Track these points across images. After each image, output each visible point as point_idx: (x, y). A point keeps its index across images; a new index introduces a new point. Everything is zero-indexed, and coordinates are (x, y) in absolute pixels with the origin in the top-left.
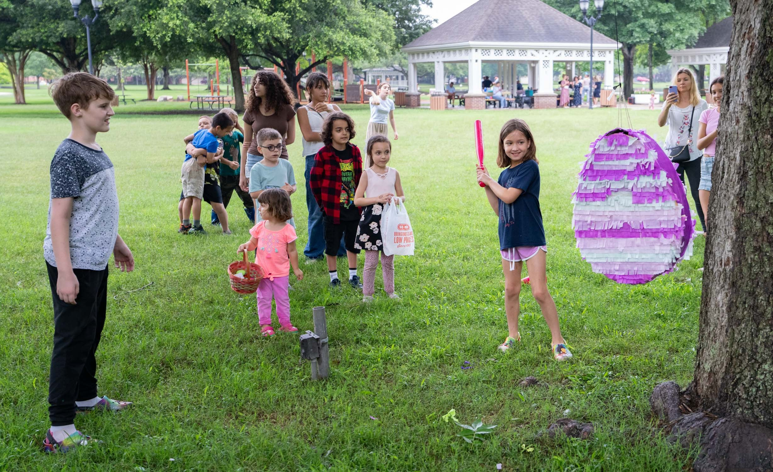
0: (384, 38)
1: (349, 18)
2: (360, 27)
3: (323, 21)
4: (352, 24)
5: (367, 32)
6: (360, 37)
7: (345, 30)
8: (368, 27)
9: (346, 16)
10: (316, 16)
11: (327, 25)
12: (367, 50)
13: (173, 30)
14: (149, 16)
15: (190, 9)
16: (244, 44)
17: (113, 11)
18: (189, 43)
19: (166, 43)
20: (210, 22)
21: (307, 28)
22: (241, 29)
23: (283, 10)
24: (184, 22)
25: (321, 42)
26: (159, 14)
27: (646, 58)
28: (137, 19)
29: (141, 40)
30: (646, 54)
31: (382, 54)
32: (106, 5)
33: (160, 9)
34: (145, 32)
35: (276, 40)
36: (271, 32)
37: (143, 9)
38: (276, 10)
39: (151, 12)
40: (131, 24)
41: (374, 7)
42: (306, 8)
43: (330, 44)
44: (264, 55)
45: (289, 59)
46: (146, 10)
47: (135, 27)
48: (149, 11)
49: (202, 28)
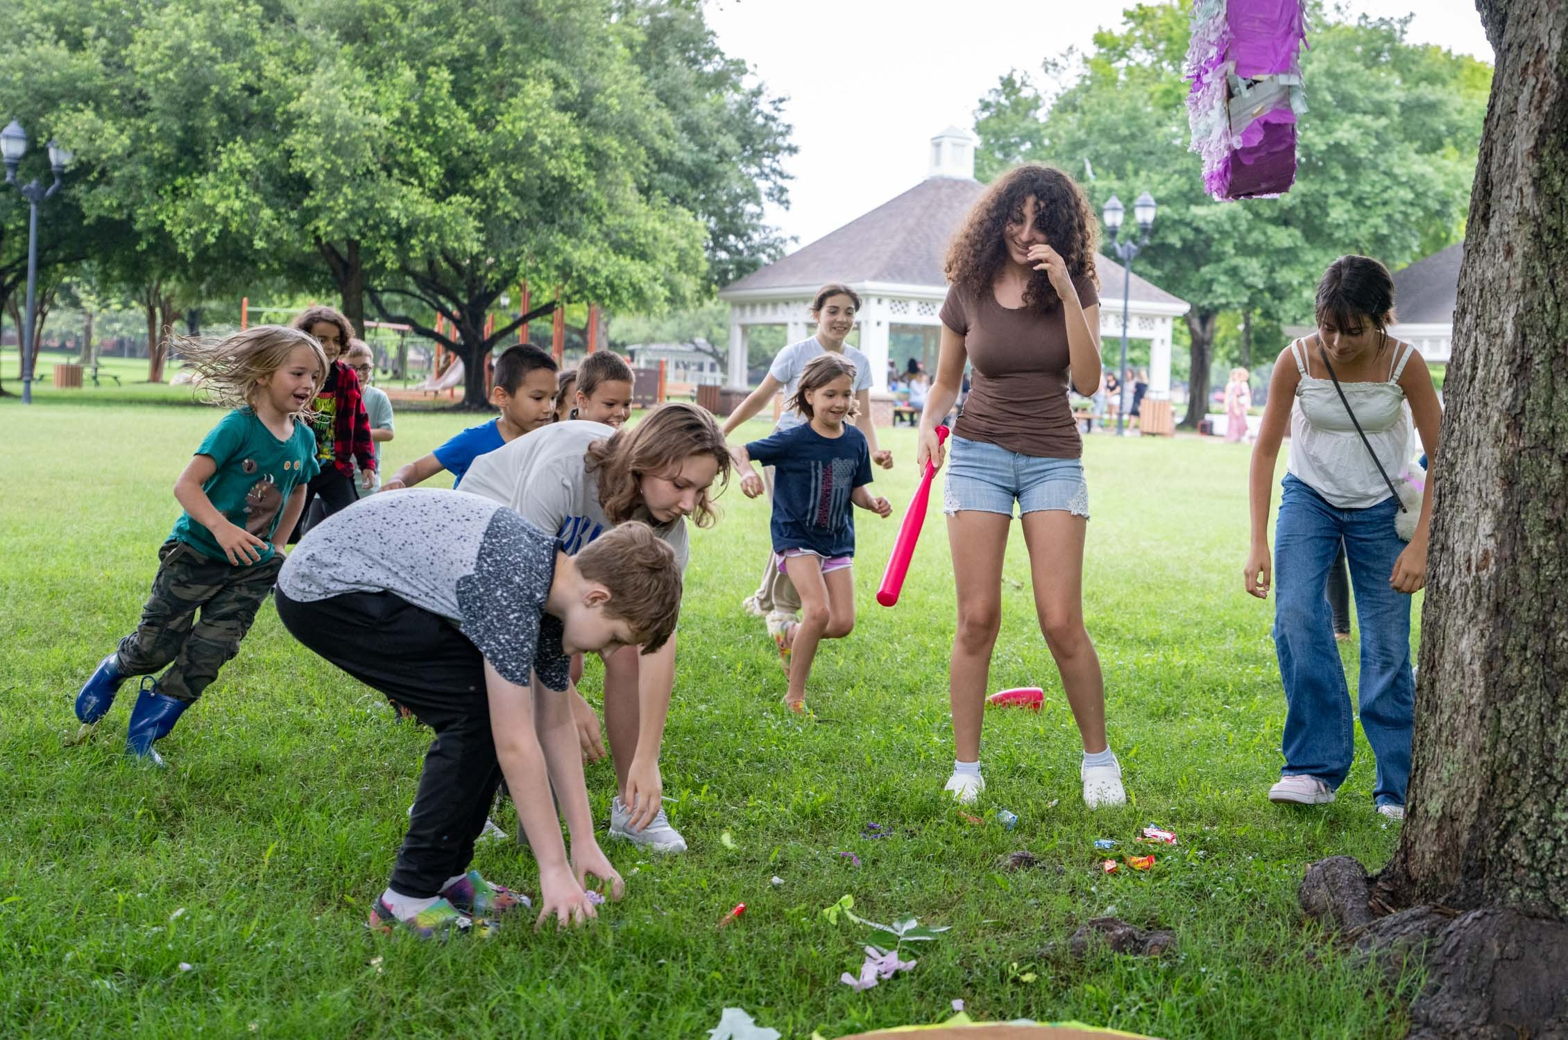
0: (683, 263)
1: (611, 220)
2: (633, 239)
3: (553, 222)
4: (617, 232)
5: (648, 251)
6: (633, 258)
7: (600, 243)
8: (650, 239)
9: (604, 215)
10: (539, 208)
11: (562, 229)
12: (645, 287)
13: (225, 220)
14: (175, 189)
15: (266, 180)
16: (379, 259)
17: (95, 174)
18: (257, 251)
19: (207, 247)
20: (308, 210)
21: (518, 233)
22: (376, 227)
23: (470, 192)
24: (253, 205)
25: (547, 266)
26: (197, 186)
27: (1238, 346)
28: (146, 195)
29: (152, 240)
30: (1237, 338)
31: (676, 299)
32: (79, 161)
33: (200, 175)
34: (163, 223)
35: (447, 259)
36: (441, 237)
37: (161, 175)
38: (454, 191)
39: (180, 181)
40: (133, 204)
41: (665, 201)
42: (520, 191)
43: (565, 271)
44: (418, 292)
45: (471, 304)
46: (169, 176)
47: (140, 211)
48: (175, 178)
49: (290, 221)
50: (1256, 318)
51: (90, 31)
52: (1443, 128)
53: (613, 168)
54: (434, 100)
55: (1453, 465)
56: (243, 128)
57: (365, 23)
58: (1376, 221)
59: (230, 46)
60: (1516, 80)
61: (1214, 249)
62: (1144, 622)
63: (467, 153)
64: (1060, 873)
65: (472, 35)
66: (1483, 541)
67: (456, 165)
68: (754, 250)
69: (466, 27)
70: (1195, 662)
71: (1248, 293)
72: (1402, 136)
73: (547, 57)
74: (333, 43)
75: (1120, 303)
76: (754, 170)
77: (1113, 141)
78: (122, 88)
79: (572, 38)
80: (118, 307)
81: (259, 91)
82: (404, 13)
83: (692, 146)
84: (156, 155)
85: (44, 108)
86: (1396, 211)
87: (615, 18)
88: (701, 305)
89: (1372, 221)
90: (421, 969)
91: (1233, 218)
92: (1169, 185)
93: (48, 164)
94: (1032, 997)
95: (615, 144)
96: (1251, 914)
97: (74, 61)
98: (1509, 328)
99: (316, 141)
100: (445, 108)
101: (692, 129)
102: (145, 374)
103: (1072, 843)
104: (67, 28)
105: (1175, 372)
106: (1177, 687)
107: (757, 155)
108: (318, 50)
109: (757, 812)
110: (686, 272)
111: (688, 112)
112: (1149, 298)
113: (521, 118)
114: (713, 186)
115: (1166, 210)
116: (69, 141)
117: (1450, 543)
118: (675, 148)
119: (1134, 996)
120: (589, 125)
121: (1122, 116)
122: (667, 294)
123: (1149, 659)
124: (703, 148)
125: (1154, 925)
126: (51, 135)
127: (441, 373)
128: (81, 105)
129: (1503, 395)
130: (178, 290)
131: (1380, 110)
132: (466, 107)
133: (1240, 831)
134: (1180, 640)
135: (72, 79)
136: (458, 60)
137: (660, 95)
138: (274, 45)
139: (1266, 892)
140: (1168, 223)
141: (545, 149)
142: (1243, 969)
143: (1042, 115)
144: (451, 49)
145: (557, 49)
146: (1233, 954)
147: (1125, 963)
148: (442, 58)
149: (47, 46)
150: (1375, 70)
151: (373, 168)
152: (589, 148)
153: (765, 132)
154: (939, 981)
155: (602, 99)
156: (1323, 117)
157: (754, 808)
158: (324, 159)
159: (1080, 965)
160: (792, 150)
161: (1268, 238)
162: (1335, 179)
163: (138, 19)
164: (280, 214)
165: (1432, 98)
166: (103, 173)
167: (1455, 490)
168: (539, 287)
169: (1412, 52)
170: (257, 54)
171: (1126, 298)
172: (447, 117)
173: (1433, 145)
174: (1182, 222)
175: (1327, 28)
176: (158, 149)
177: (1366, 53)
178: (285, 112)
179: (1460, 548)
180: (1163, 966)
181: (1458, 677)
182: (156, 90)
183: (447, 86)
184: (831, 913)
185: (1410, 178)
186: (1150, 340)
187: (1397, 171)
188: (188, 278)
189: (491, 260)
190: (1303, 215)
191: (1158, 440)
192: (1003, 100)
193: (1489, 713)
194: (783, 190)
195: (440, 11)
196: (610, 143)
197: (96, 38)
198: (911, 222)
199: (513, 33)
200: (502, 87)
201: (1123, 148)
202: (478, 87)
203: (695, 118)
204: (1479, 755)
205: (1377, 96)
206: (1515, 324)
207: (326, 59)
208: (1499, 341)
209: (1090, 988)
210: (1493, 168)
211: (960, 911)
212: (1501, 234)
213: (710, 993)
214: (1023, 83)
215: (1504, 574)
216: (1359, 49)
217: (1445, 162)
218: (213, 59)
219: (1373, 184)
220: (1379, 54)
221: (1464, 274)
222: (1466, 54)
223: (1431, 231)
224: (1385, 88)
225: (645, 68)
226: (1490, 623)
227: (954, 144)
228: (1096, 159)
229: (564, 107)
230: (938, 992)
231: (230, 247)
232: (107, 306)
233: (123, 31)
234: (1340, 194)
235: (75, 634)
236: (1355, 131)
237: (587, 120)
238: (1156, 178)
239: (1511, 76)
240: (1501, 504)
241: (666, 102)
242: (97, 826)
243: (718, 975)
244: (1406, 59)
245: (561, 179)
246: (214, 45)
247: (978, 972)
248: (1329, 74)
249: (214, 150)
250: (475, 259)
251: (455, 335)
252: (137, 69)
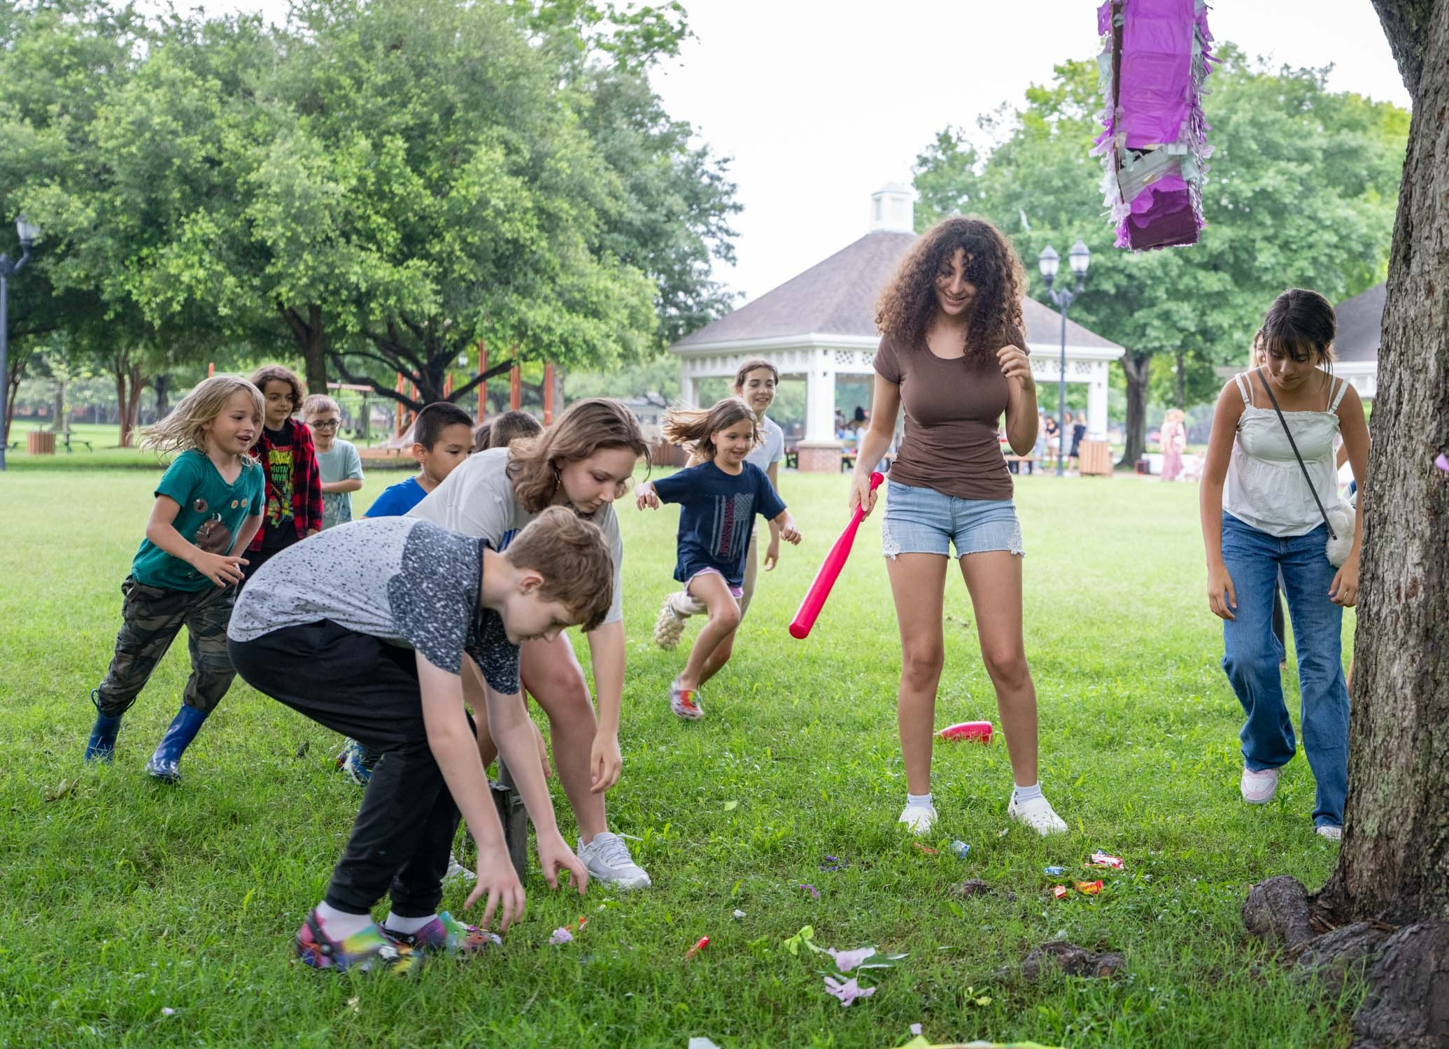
0: (635, 320)
1: (564, 280)
2: (585, 298)
3: (508, 283)
4: (570, 291)
5: (600, 309)
6: (586, 316)
7: (553, 303)
8: (602, 297)
9: (557, 275)
10: (494, 270)
11: (517, 290)
12: (599, 344)
13: (190, 289)
14: (140, 260)
15: (229, 248)
16: (340, 323)
17: (63, 247)
18: (221, 318)
19: (173, 315)
20: (270, 277)
21: (474, 295)
22: (336, 292)
23: (426, 256)
24: (215, 272)
25: (503, 326)
26: (162, 256)
27: (1172, 388)
28: (112, 266)
29: (119, 309)
30: (1171, 380)
31: (628, 355)
32: (47, 235)
33: (165, 245)
34: (130, 292)
35: (406, 321)
36: (399, 300)
37: (127, 246)
38: (411, 256)
39: (145, 252)
40: (101, 275)
41: (616, 261)
42: (475, 254)
43: (521, 330)
44: (379, 354)
45: (431, 364)
46: (135, 247)
47: (107, 282)
48: (140, 249)
49: (252, 288)
50: (1189, 361)
51: (54, 109)
52: (1364, 173)
53: (565, 230)
54: (390, 168)
55: (1381, 497)
56: (205, 199)
57: (320, 94)
58: (1303, 264)
59: (190, 120)
60: (1433, 125)
61: (1146, 294)
62: (1088, 655)
63: (422, 218)
64: (1012, 899)
65: (425, 104)
66: (1411, 569)
67: (413, 230)
68: (703, 306)
69: (419, 97)
70: (1137, 693)
71: (1181, 336)
72: (1325, 182)
73: (498, 123)
74: (290, 115)
75: (1056, 349)
76: (701, 228)
77: (1047, 192)
78: (86, 162)
79: (522, 104)
80: (89, 375)
81: (220, 163)
82: (359, 84)
83: (640, 206)
84: (122, 227)
85: (11, 184)
86: (1321, 253)
87: (563, 84)
88: (653, 359)
89: (1297, 264)
90: (397, 1007)
91: (1164, 265)
92: (1102, 233)
93: (17, 238)
94: (987, 1020)
95: (566, 206)
96: (1197, 934)
97: (39, 138)
98: (1432, 363)
99: (276, 210)
100: (400, 175)
101: (640, 190)
102: (116, 441)
103: (1023, 871)
104: (32, 106)
105: (1112, 414)
106: (1121, 718)
107: (703, 213)
108: (276, 122)
109: (718, 848)
110: (638, 328)
111: (636, 173)
112: (1085, 342)
113: (474, 183)
114: (662, 245)
115: (1100, 258)
116: (37, 216)
117: (1380, 572)
118: (624, 209)
119: (1086, 1016)
120: (541, 188)
121: (1054, 168)
122: (620, 350)
123: (1093, 691)
124: (651, 208)
125: (1103, 947)
126: (19, 210)
127: (402, 432)
128: (47, 181)
129: (1428, 429)
130: (146, 357)
131: (1304, 157)
132: (421, 174)
133: (1185, 855)
134: (1122, 673)
135: (38, 155)
136: (412, 129)
137: (608, 158)
138: (233, 118)
139: (1210, 913)
140: (1102, 271)
141: (498, 213)
142: (1191, 988)
143: (978, 169)
144: (405, 118)
145: (507, 116)
146: (1181, 973)
147: (1076, 985)
148: (396, 126)
149: (12, 123)
150: (1297, 119)
151: (332, 235)
152: (541, 211)
153: (711, 191)
154: (897, 1007)
155: (552, 162)
156: (1249, 165)
157: (715, 845)
158: (284, 227)
159: (1033, 987)
160: (738, 208)
161: (1199, 282)
162: (1261, 224)
163: (101, 96)
164: (243, 281)
165: (1353, 144)
166: (70, 245)
167: (1384, 521)
168: (496, 346)
169: (1333, 100)
170: (216, 127)
171: (1063, 344)
172: (403, 184)
173: (1355, 190)
174: (1115, 269)
175: (1251, 79)
176: (123, 221)
177: (1289, 102)
178: (245, 183)
179: (1389, 577)
180: (1113, 986)
181: (1391, 701)
182: (120, 164)
183: (402, 154)
184: (792, 944)
185: (1334, 221)
186: (1087, 384)
187: (1321, 215)
188: (155, 346)
189: (448, 321)
190: (1231, 260)
191: (1097, 479)
192: (940, 155)
193: (1421, 735)
194: (729, 247)
195: (394, 81)
196: (561, 205)
197: (60, 115)
198: (854, 275)
199: (464, 101)
200: (455, 153)
201: (1057, 199)
202: (432, 154)
203: (643, 180)
204: (1413, 776)
205: (1300, 144)
206: (1437, 359)
207: (284, 131)
208: (1422, 376)
209: (1043, 1010)
210: (1414, 209)
211: (916, 938)
212: (1422, 274)
213: (676, 1023)
214: (959, 139)
215: (1432, 601)
216: (1282, 98)
217: (1367, 206)
218: (174, 133)
219: (1299, 229)
220: (1301, 103)
221: (1387, 313)
222: (1385, 101)
223: (1356, 272)
224: (1309, 134)
225: (594, 132)
226: (1420, 649)
227: (893, 199)
228: (1031, 211)
229: (516, 172)
230: (896, 1017)
231: (195, 316)
232: (77, 375)
233: (87, 107)
234: (1267, 239)
235: (54, 693)
236: (1280, 178)
237: (538, 183)
238: (1090, 228)
239: (1428, 121)
240: (1428, 534)
241: (615, 164)
242: (79, 878)
243: (684, 1006)
244: (1327, 106)
245: (515, 242)
246: (175, 119)
247: (935, 997)
248: (1254, 123)
249: (177, 221)
250: (433, 320)
251: (415, 395)
252: (101, 144)
